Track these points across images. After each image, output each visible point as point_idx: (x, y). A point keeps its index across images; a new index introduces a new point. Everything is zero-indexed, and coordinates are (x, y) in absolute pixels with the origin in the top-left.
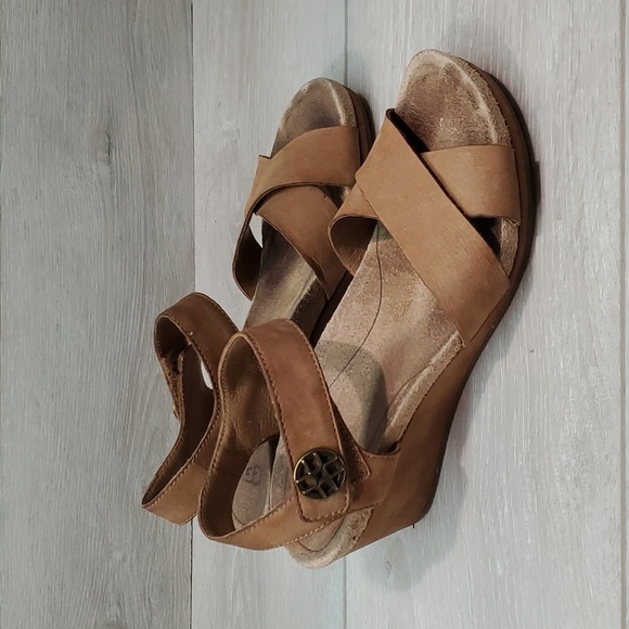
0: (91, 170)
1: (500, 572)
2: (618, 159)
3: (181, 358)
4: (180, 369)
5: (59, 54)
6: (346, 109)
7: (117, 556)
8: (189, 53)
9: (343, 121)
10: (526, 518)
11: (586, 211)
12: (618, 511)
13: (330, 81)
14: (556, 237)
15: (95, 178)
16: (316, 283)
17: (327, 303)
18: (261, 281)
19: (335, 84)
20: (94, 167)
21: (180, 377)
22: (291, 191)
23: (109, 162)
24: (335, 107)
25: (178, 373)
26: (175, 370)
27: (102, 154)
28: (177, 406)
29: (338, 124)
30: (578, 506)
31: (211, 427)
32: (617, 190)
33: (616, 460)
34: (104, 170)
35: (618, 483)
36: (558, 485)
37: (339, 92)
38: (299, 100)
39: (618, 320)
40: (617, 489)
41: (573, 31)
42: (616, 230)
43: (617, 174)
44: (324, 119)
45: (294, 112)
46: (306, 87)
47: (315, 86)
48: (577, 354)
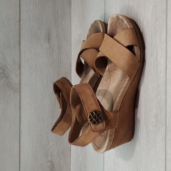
0: (44, 45)
1: (138, 149)
2: (165, 40)
3: (61, 94)
4: (61, 96)
5: (36, 15)
6: (103, 28)
7: (51, 144)
8: (70, 14)
9: (102, 31)
10: (144, 135)
11: (158, 54)
12: (165, 134)
13: (99, 21)
14: (151, 61)
15: (45, 47)
16: (94, 74)
17: (98, 79)
18: (84, 73)
19: (100, 21)
20: (45, 44)
21: (61, 99)
22: (88, 50)
23: (49, 43)
24: (100, 28)
25: (60, 97)
26: (59, 97)
27: (47, 41)
28: (60, 106)
29: (101, 32)
30: (156, 133)
31: (67, 112)
32: (165, 49)
33: (164, 120)
34: (48, 45)
35: (165, 126)
36: (151, 127)
37: (101, 23)
38: (92, 26)
39: (165, 83)
40: (164, 128)
41: (155, 6)
42: (165, 59)
43: (165, 44)
44: (98, 31)
45: (91, 29)
46: (94, 22)
47: (96, 22)
48: (156, 92)
